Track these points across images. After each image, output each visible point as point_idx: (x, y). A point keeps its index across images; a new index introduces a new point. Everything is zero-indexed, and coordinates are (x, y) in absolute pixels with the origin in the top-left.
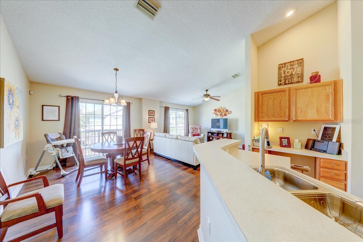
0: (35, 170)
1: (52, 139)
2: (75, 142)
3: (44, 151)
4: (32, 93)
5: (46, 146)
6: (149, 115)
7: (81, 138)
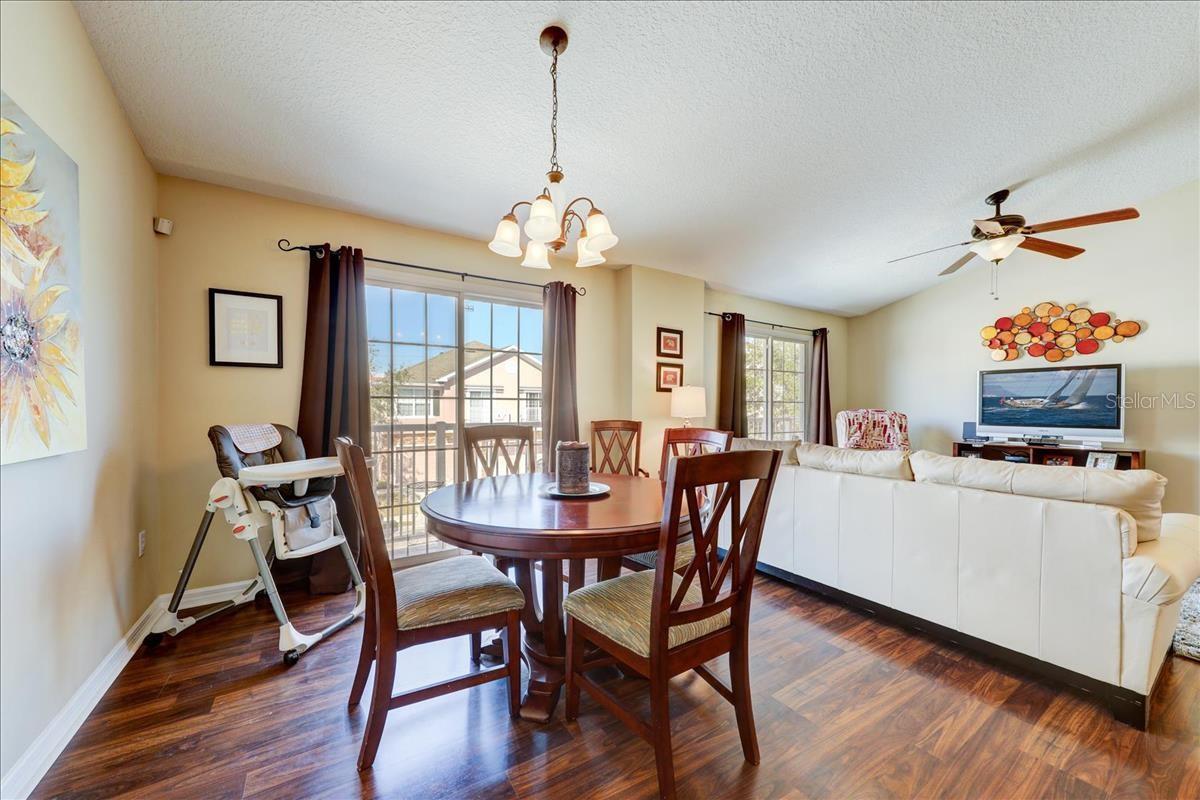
0: (169, 610)
1: (245, 457)
2: (342, 472)
3: (209, 517)
4: (164, 226)
5: (215, 492)
6: (659, 353)
7: (373, 455)
